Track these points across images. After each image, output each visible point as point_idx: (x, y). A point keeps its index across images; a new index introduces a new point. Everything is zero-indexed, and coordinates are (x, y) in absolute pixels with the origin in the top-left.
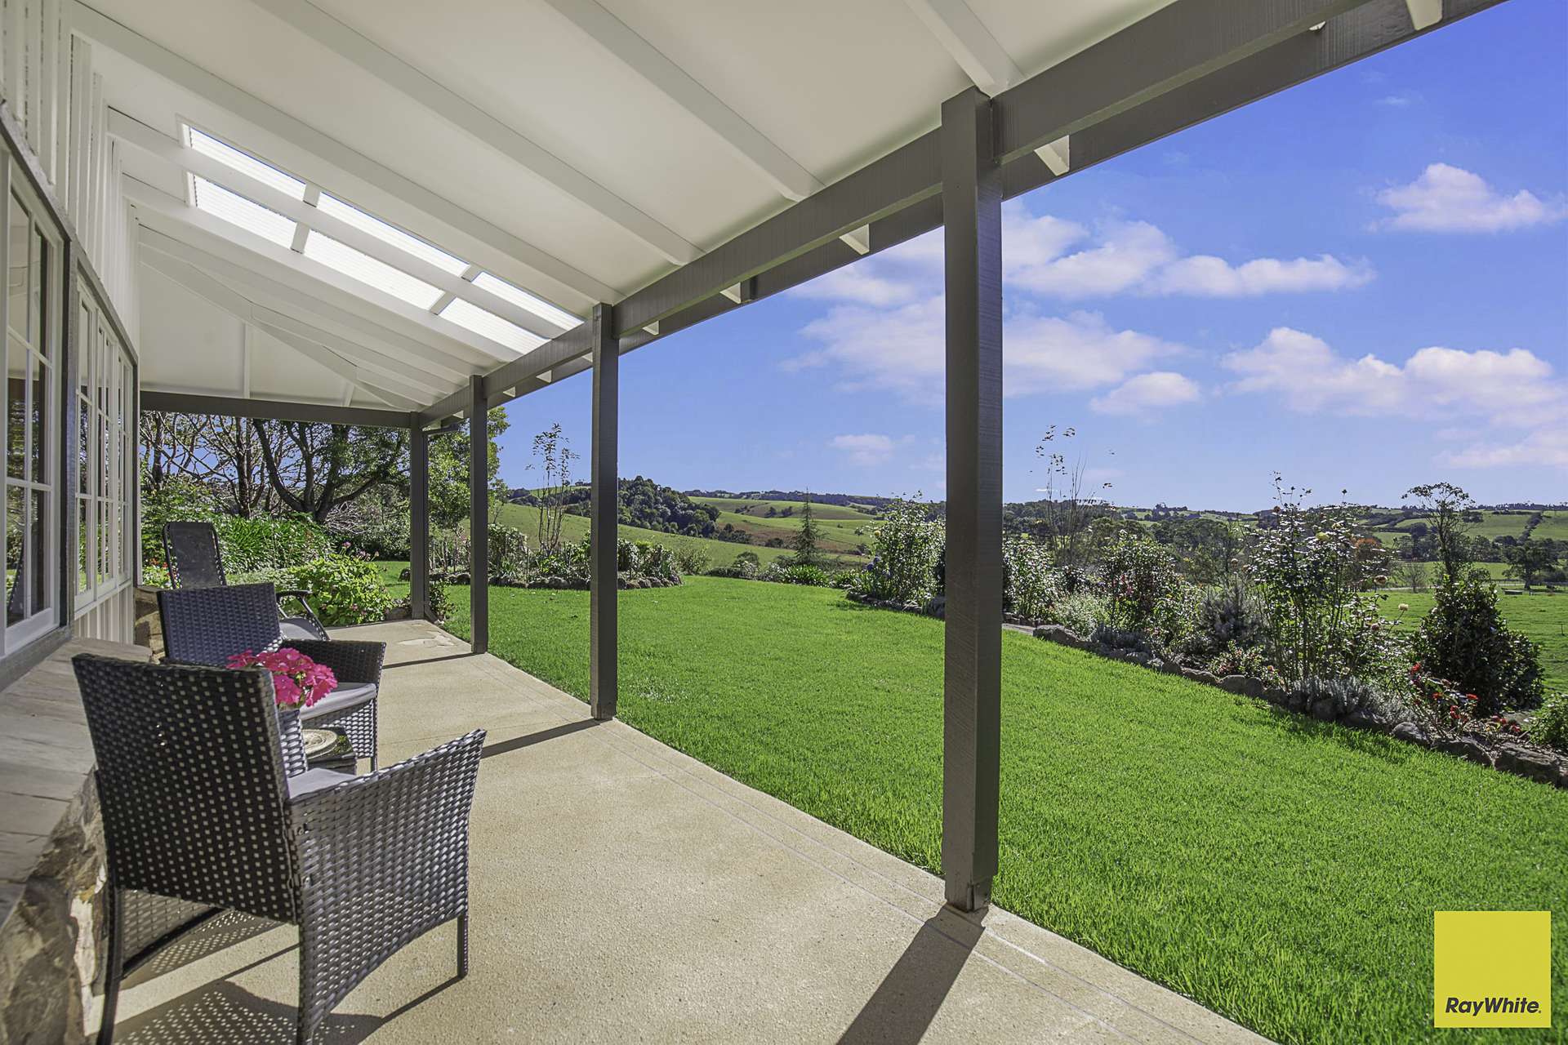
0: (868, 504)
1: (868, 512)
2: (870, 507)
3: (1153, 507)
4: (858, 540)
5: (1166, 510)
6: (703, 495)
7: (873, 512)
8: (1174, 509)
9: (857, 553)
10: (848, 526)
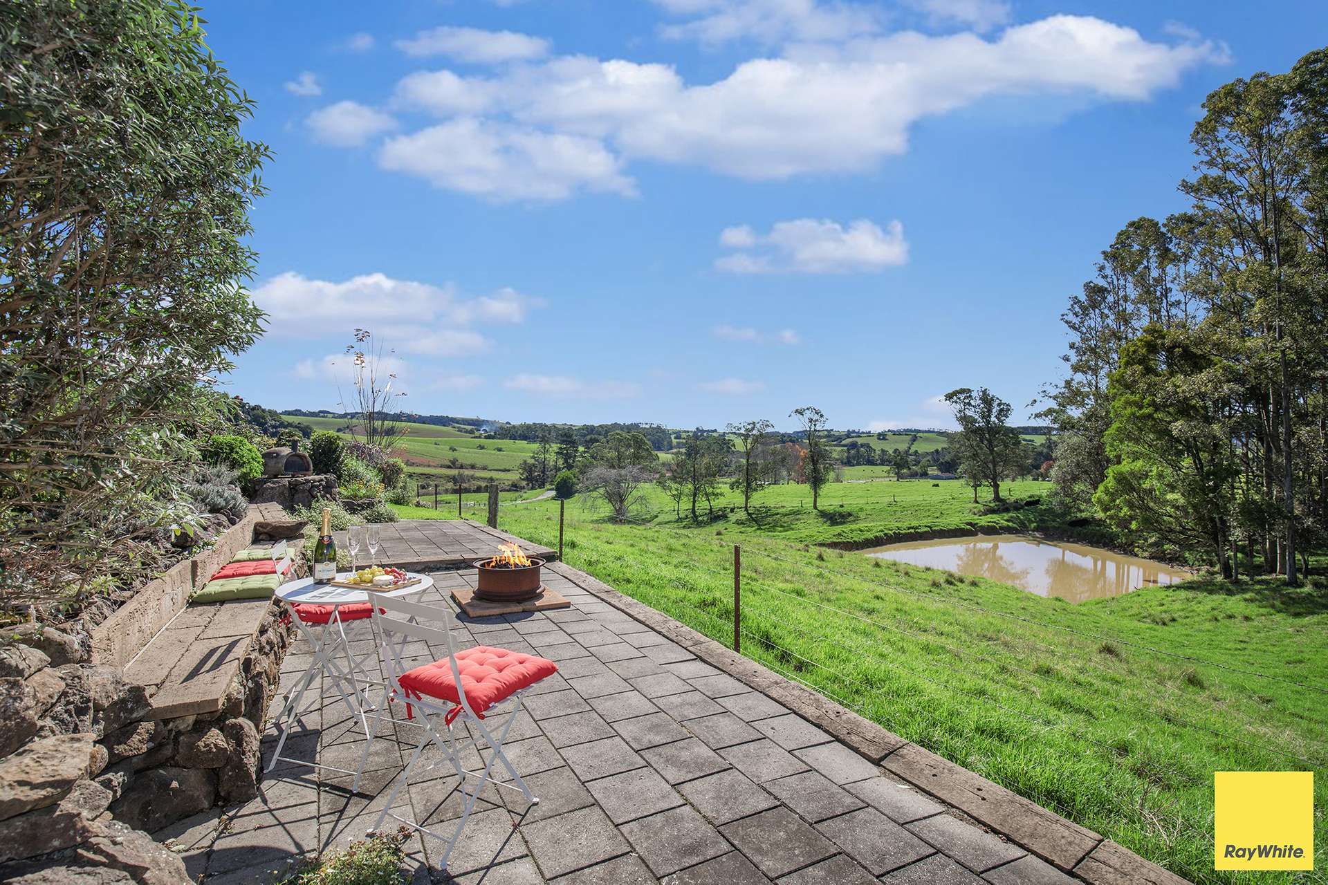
0: (469, 424)
1: (467, 432)
2: (469, 428)
3: (694, 429)
4: (451, 455)
5: (703, 431)
6: (305, 414)
7: (471, 432)
8: (708, 431)
9: (449, 467)
10: (445, 443)
